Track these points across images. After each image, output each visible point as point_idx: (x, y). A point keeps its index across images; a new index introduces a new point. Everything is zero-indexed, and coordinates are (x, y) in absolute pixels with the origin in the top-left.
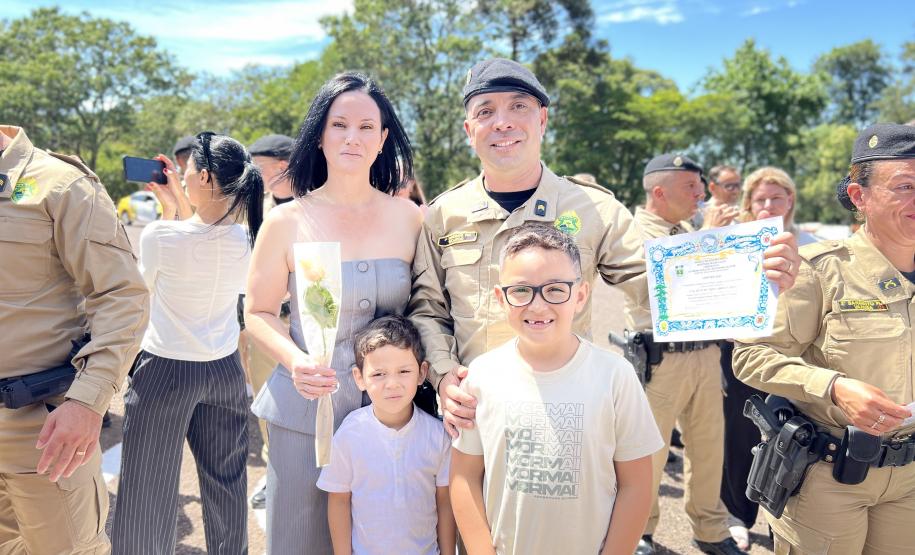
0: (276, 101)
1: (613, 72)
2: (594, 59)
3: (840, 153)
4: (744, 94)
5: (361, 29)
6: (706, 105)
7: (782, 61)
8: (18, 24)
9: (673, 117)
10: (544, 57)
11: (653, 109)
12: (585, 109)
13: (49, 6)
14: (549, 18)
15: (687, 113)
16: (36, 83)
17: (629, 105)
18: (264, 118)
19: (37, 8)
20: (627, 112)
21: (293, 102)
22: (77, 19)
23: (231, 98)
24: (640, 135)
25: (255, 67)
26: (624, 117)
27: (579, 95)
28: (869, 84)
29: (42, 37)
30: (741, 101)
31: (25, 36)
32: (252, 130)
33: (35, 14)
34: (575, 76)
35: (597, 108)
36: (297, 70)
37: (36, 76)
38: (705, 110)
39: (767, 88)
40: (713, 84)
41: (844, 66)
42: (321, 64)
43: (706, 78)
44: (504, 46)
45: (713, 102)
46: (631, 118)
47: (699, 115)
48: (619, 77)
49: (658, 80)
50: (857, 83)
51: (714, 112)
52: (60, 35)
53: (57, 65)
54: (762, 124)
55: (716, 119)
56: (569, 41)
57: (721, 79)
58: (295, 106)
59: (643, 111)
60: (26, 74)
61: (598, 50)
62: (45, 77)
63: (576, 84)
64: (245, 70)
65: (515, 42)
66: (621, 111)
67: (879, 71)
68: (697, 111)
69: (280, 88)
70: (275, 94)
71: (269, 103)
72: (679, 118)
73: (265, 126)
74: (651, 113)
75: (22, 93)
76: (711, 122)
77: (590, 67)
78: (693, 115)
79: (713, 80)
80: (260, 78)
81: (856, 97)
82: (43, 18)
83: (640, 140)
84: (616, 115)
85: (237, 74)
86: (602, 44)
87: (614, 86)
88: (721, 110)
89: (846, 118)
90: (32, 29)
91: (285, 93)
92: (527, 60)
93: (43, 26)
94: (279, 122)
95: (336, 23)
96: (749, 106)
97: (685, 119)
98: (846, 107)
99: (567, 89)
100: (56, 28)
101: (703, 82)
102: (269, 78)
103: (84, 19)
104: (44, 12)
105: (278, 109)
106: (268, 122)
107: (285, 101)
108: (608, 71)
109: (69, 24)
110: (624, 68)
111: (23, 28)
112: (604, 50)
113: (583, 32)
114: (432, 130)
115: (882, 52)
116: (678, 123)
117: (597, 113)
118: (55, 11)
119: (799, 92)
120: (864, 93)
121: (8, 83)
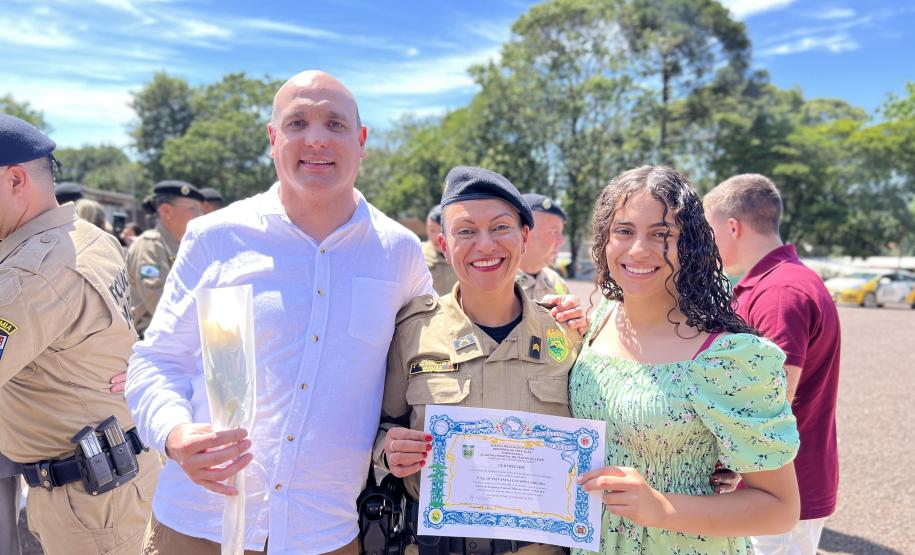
0: (426, 147)
1: (778, 103)
2: (753, 91)
5: (507, 74)
6: (883, 134)
8: (211, 88)
9: (842, 148)
10: (697, 92)
11: (819, 141)
12: (743, 143)
13: (237, 72)
14: (704, 52)
15: (859, 144)
16: (222, 139)
17: (791, 138)
18: (415, 164)
19: (227, 74)
20: (787, 145)
21: (442, 147)
22: (259, 83)
23: (387, 147)
24: (802, 169)
25: (410, 117)
26: (783, 150)
27: (738, 129)
29: (229, 99)
31: (217, 98)
32: (406, 175)
33: (226, 80)
34: (733, 109)
35: (756, 142)
36: (448, 118)
37: (222, 134)
38: (880, 140)
40: (894, 111)
42: (470, 111)
43: (886, 105)
44: (655, 83)
45: (894, 130)
46: (792, 151)
47: (872, 146)
48: (785, 107)
49: (844, 108)
51: (893, 141)
52: (245, 97)
53: (239, 123)
55: (895, 148)
56: (723, 75)
57: (903, 105)
58: (443, 152)
59: (807, 143)
60: (213, 132)
61: (756, 81)
62: (230, 133)
63: (734, 117)
64: (402, 120)
65: (666, 78)
66: (781, 143)
68: (871, 140)
69: (431, 135)
70: (425, 141)
71: (420, 150)
72: (850, 149)
73: (416, 171)
74: (815, 145)
75: (209, 149)
76: (889, 151)
77: (749, 98)
78: (867, 145)
79: (893, 106)
80: (414, 127)
82: (232, 82)
83: (803, 174)
84: (775, 149)
85: (395, 124)
86: (761, 74)
87: (778, 118)
88: (901, 139)
90: (223, 93)
91: (435, 140)
92: (681, 95)
93: (232, 90)
94: (428, 168)
95: (482, 70)
97: (856, 149)
99: (724, 123)
100: (242, 90)
101: (883, 109)
102: (423, 126)
103: (266, 82)
104: (233, 78)
105: (427, 155)
106: (419, 168)
107: (434, 148)
108: (772, 102)
109: (252, 86)
110: (791, 99)
111: (215, 92)
112: (764, 81)
113: (740, 64)
114: (578, 170)
116: (849, 154)
117: (757, 147)
118: (242, 76)
121: (201, 140)
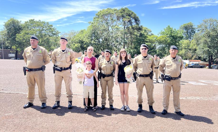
3: (186, 45)
4: (168, 36)
7: (175, 29)
11: (152, 39)
17: (147, 38)
24: (150, 44)
26: (147, 40)
28: (191, 31)
30: (168, 37)
39: (173, 35)
41: (186, 28)
45: (163, 37)
48: (144, 32)
50: (189, 31)
51: (163, 39)
54: (172, 41)
57: (164, 32)
59: (150, 39)
61: (141, 27)
67: (193, 29)
68: (160, 39)
76: (163, 41)
79: (162, 33)
81: (189, 34)
84: (145, 40)
87: (143, 34)
88: (165, 39)
89: (187, 38)
96: (169, 38)
97: (158, 40)
98: (187, 36)
101: (160, 33)
115: (193, 25)
118: (33, 20)
119: (179, 35)
120: (190, 33)
